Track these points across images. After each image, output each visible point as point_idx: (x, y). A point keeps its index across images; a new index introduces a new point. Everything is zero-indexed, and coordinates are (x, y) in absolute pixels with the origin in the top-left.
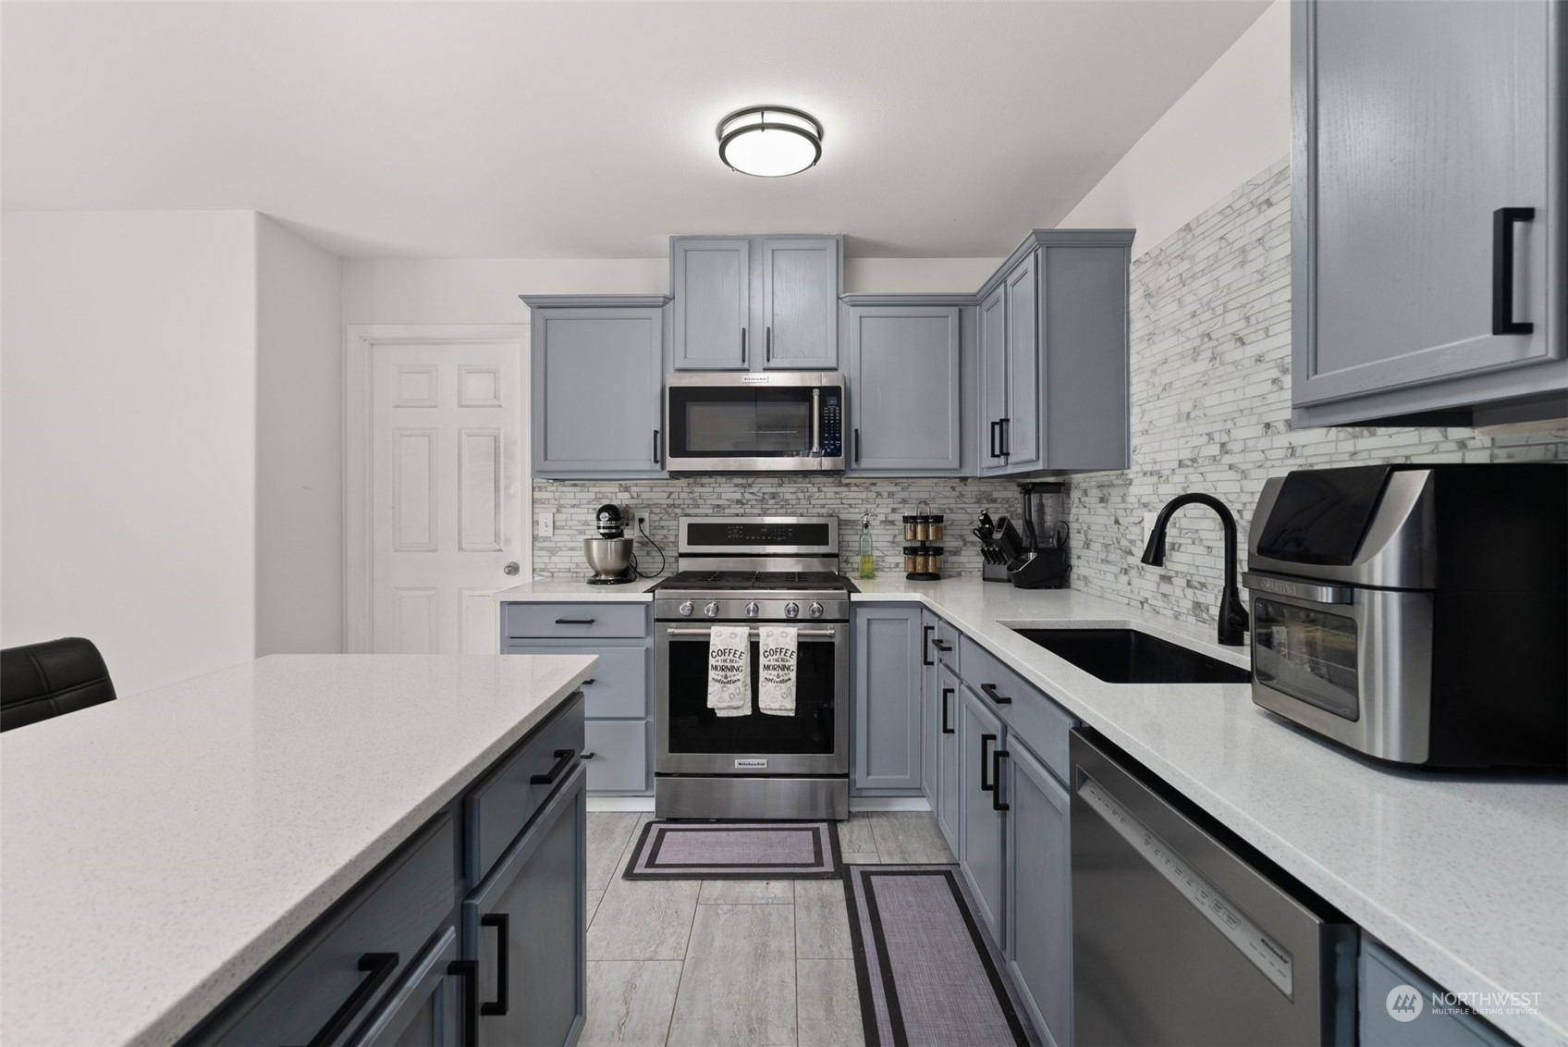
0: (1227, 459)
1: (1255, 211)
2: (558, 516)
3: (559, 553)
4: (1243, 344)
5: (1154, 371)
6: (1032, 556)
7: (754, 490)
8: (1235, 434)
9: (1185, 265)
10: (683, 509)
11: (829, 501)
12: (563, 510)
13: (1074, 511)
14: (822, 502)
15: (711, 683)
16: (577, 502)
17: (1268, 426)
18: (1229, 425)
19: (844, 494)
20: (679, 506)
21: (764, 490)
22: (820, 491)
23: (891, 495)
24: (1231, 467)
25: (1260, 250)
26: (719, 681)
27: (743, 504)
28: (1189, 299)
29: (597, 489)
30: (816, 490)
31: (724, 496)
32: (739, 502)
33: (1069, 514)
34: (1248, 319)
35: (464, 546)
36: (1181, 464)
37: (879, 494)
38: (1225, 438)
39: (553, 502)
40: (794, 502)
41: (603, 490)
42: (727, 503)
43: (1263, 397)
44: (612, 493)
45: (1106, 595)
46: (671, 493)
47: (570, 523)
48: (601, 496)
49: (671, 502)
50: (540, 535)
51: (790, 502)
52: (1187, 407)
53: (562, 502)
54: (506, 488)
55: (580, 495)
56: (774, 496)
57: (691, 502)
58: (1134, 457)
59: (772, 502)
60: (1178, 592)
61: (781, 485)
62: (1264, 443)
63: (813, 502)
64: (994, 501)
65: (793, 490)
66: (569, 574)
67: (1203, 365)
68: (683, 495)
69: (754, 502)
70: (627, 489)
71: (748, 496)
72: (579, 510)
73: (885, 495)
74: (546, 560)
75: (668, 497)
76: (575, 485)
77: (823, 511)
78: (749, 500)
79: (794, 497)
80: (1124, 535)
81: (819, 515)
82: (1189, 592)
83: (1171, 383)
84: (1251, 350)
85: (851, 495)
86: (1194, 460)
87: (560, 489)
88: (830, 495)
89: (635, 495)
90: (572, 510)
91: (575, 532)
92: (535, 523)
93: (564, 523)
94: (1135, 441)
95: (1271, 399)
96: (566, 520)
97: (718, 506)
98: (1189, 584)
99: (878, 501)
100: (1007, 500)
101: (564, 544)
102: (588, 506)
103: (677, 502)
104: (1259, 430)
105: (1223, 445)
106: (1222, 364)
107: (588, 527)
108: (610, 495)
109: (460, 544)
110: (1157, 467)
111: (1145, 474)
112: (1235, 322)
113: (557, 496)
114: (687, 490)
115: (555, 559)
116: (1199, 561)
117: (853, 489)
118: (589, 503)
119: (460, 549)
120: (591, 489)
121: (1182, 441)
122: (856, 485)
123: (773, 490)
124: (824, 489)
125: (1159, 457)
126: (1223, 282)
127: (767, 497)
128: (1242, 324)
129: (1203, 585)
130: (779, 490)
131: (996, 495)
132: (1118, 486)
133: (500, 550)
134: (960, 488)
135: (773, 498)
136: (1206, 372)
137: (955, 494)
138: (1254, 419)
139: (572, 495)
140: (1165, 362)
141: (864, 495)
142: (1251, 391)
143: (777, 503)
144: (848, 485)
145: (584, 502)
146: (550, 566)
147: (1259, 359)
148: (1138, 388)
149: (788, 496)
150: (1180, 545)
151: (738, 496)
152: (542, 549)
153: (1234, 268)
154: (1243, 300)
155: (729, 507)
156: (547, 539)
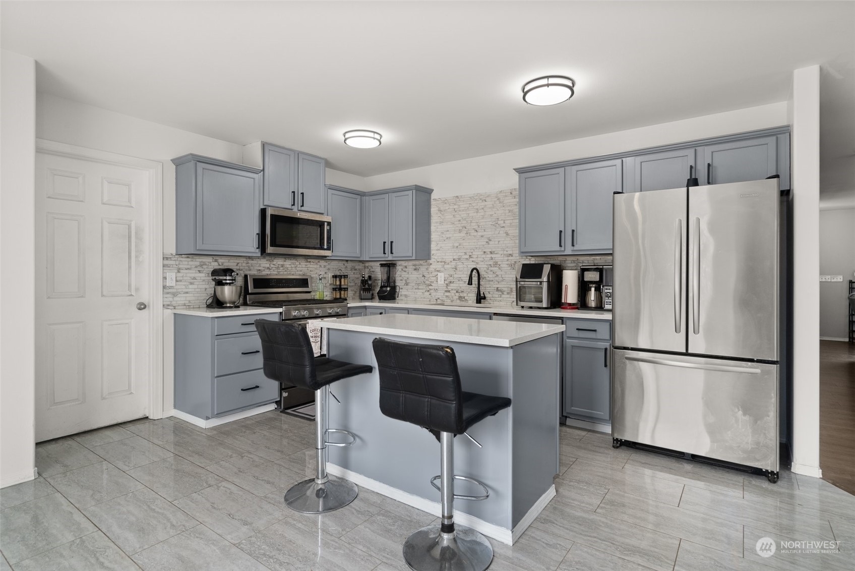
0: (471, 259)
1: (481, 201)
2: (179, 275)
3: (179, 295)
4: (477, 232)
5: (442, 233)
6: (388, 289)
7: (274, 263)
8: (474, 253)
9: (456, 207)
10: (244, 271)
11: (303, 269)
12: (181, 271)
13: (398, 273)
14: (301, 269)
15: (312, 343)
16: (189, 267)
17: (485, 252)
18: (472, 251)
19: (308, 266)
20: (242, 270)
21: (279, 263)
22: (300, 264)
23: (325, 266)
24: (473, 261)
25: (482, 211)
26: (314, 342)
27: (270, 269)
28: (457, 216)
29: (201, 260)
30: (298, 264)
31: (262, 265)
32: (268, 268)
33: (396, 274)
34: (479, 226)
35: (104, 293)
36: (454, 260)
37: (320, 266)
38: (471, 254)
39: (176, 266)
40: (290, 269)
41: (204, 260)
42: (263, 269)
43: (483, 245)
44: (208, 262)
45: (418, 299)
46: (238, 263)
47: (185, 278)
48: (202, 264)
49: (238, 268)
50: (167, 285)
51: (289, 269)
52: (456, 244)
53: (180, 266)
54: (137, 257)
55: (191, 263)
56: (282, 266)
57: (247, 268)
58: (432, 257)
59: (281, 268)
60: (453, 294)
61: (285, 261)
62: (484, 256)
63: (297, 269)
64: (356, 270)
65: (290, 263)
66: (185, 307)
67: (463, 234)
68: (244, 264)
69: (274, 269)
70: (216, 261)
71: (272, 266)
72: (190, 271)
73: (323, 266)
74: (171, 299)
75: (237, 265)
76: (188, 257)
77: (301, 273)
78: (272, 268)
79: (290, 266)
80: (428, 280)
81: (300, 275)
82: (457, 294)
83: (450, 237)
84: (480, 234)
85: (311, 266)
86: (459, 259)
87: (179, 259)
88: (304, 266)
89: (220, 264)
90: (187, 271)
91: (188, 283)
92: (165, 278)
93: (181, 279)
94: (432, 252)
95: (485, 246)
96: (183, 277)
97: (259, 270)
98: (457, 292)
99: (320, 269)
100: (359, 269)
101: (181, 290)
102: (196, 269)
103: (241, 268)
104: (482, 253)
105: (470, 256)
106: (470, 235)
107: (195, 281)
108: (207, 264)
109: (102, 292)
110: (444, 260)
111: (438, 262)
112: (474, 226)
113: (177, 263)
114: (245, 262)
115: (176, 299)
116: (461, 285)
117: (312, 263)
118: (196, 267)
119: (103, 296)
120: (197, 260)
121: (455, 254)
122: (313, 262)
123: (282, 263)
124: (301, 263)
125: (444, 257)
126: (470, 215)
127: (279, 266)
128: (477, 227)
129: (462, 292)
130: (284, 263)
131: (356, 267)
132: (424, 265)
133: (131, 295)
134: (346, 264)
135: (282, 267)
136: (464, 237)
137: (345, 267)
138: (481, 250)
139: (186, 263)
140: (448, 231)
141: (315, 266)
142: (479, 244)
143: (283, 269)
144: (310, 262)
145: (194, 266)
146: (173, 303)
147: (482, 236)
148: (434, 236)
149: (288, 266)
150: (453, 282)
151: (268, 266)
152: (168, 293)
153: (474, 212)
154: (478, 221)
155: (264, 270)
156: (171, 287)
